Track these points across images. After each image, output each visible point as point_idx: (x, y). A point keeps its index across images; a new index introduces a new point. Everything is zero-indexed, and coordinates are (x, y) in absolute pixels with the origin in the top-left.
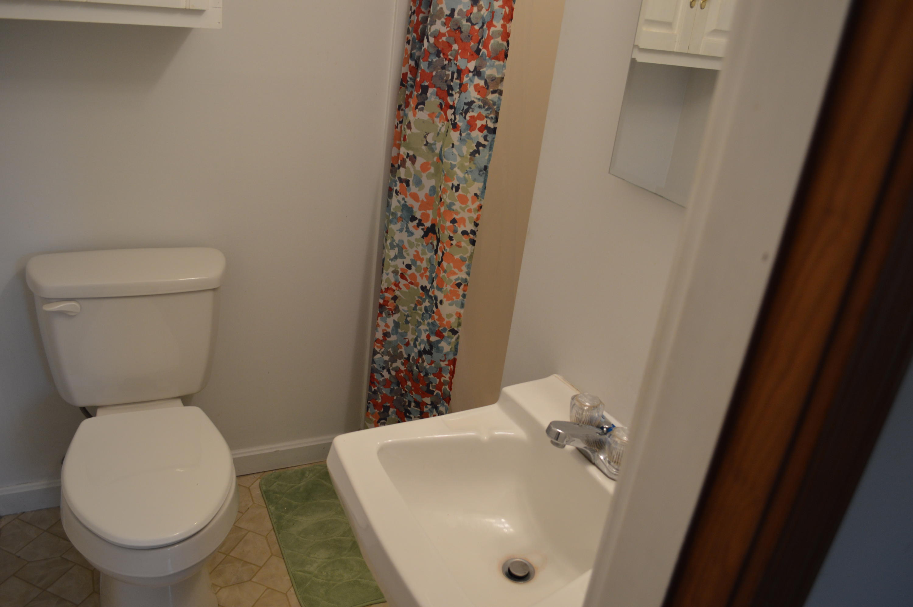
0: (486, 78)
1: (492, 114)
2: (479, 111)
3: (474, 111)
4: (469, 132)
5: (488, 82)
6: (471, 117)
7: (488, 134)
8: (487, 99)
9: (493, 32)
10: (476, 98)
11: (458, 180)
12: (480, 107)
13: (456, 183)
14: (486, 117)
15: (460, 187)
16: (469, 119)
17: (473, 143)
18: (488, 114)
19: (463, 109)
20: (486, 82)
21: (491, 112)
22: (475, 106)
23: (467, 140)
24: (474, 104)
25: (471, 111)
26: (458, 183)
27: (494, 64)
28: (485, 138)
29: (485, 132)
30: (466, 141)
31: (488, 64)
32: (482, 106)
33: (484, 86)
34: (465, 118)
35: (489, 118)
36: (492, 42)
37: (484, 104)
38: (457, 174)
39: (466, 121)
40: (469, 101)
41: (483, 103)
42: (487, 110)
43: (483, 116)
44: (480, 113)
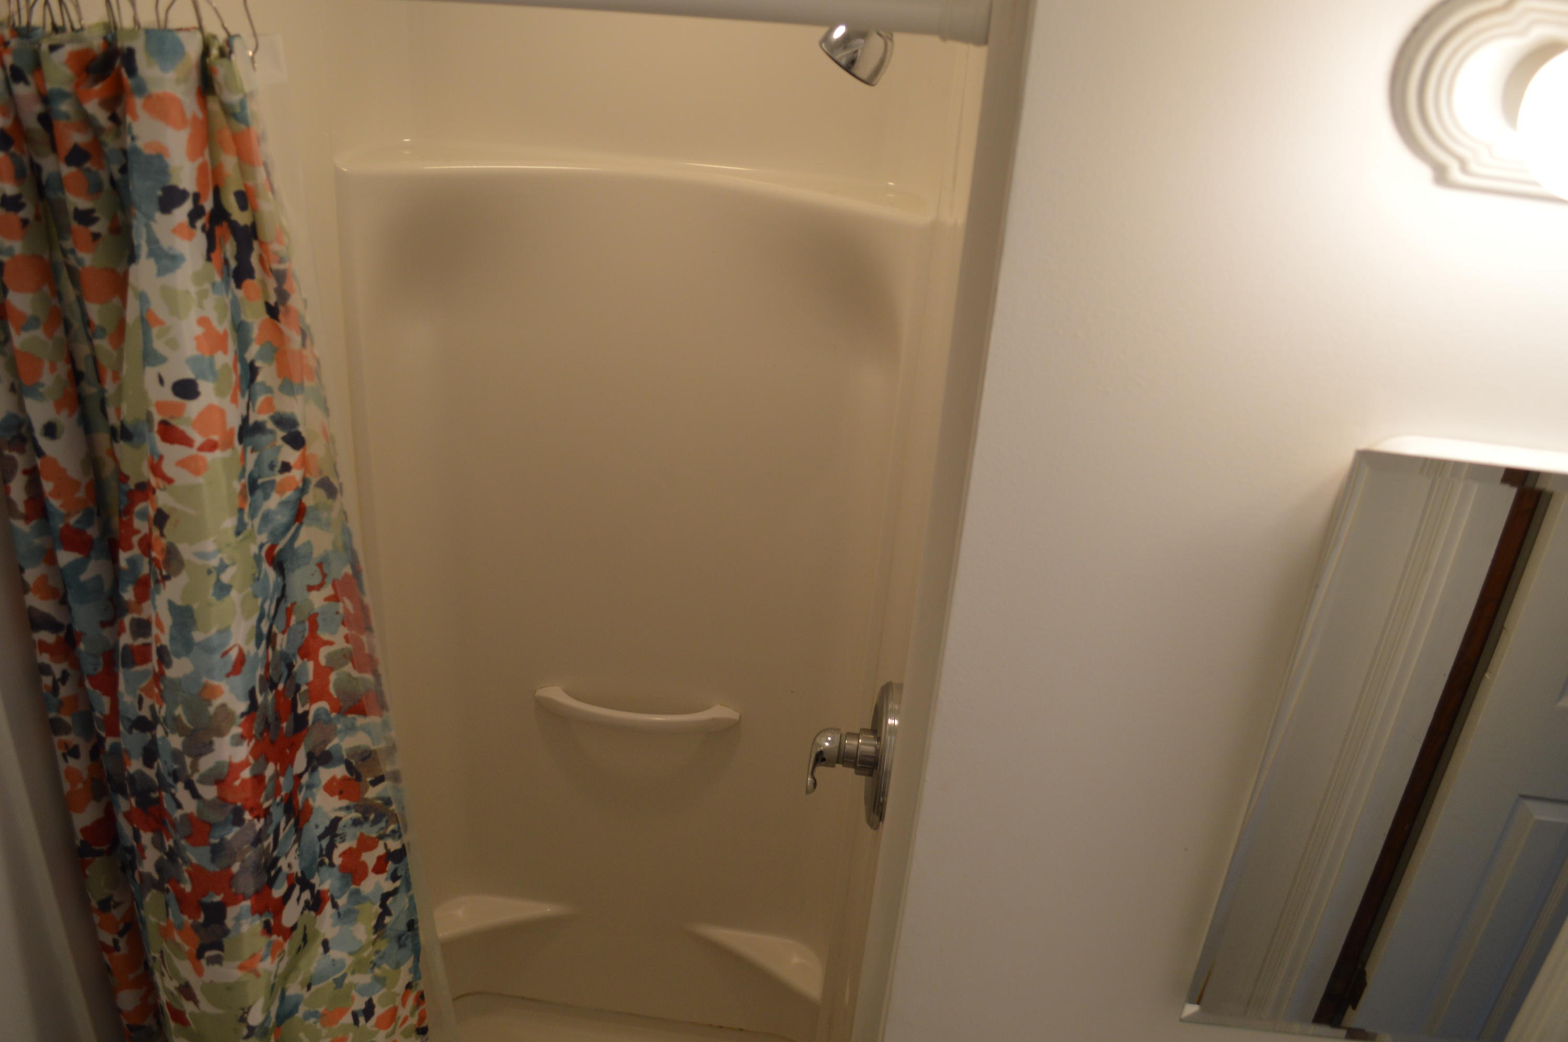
0: (345, 757)
1: (390, 825)
2: (358, 834)
3: (347, 838)
4: (353, 887)
5: (354, 763)
6: (343, 854)
7: (397, 865)
8: (366, 799)
9: (329, 657)
10: (340, 809)
11: (362, 995)
12: (356, 823)
13: (359, 1004)
14: (381, 837)
15: (375, 1001)
16: (343, 862)
17: (374, 904)
18: (382, 829)
19: (321, 850)
20: (349, 767)
21: (387, 822)
22: (345, 826)
23: (357, 907)
24: (341, 824)
25: (340, 843)
26: (366, 999)
27: (353, 724)
28: (394, 878)
29: (390, 866)
30: (357, 912)
31: (339, 726)
32: (359, 818)
33: (348, 775)
34: (332, 865)
35: (389, 836)
36: (333, 677)
37: (363, 814)
38: (355, 985)
39: (335, 870)
40: (327, 823)
41: (360, 812)
42: (375, 822)
43: (372, 839)
44: (362, 834)
